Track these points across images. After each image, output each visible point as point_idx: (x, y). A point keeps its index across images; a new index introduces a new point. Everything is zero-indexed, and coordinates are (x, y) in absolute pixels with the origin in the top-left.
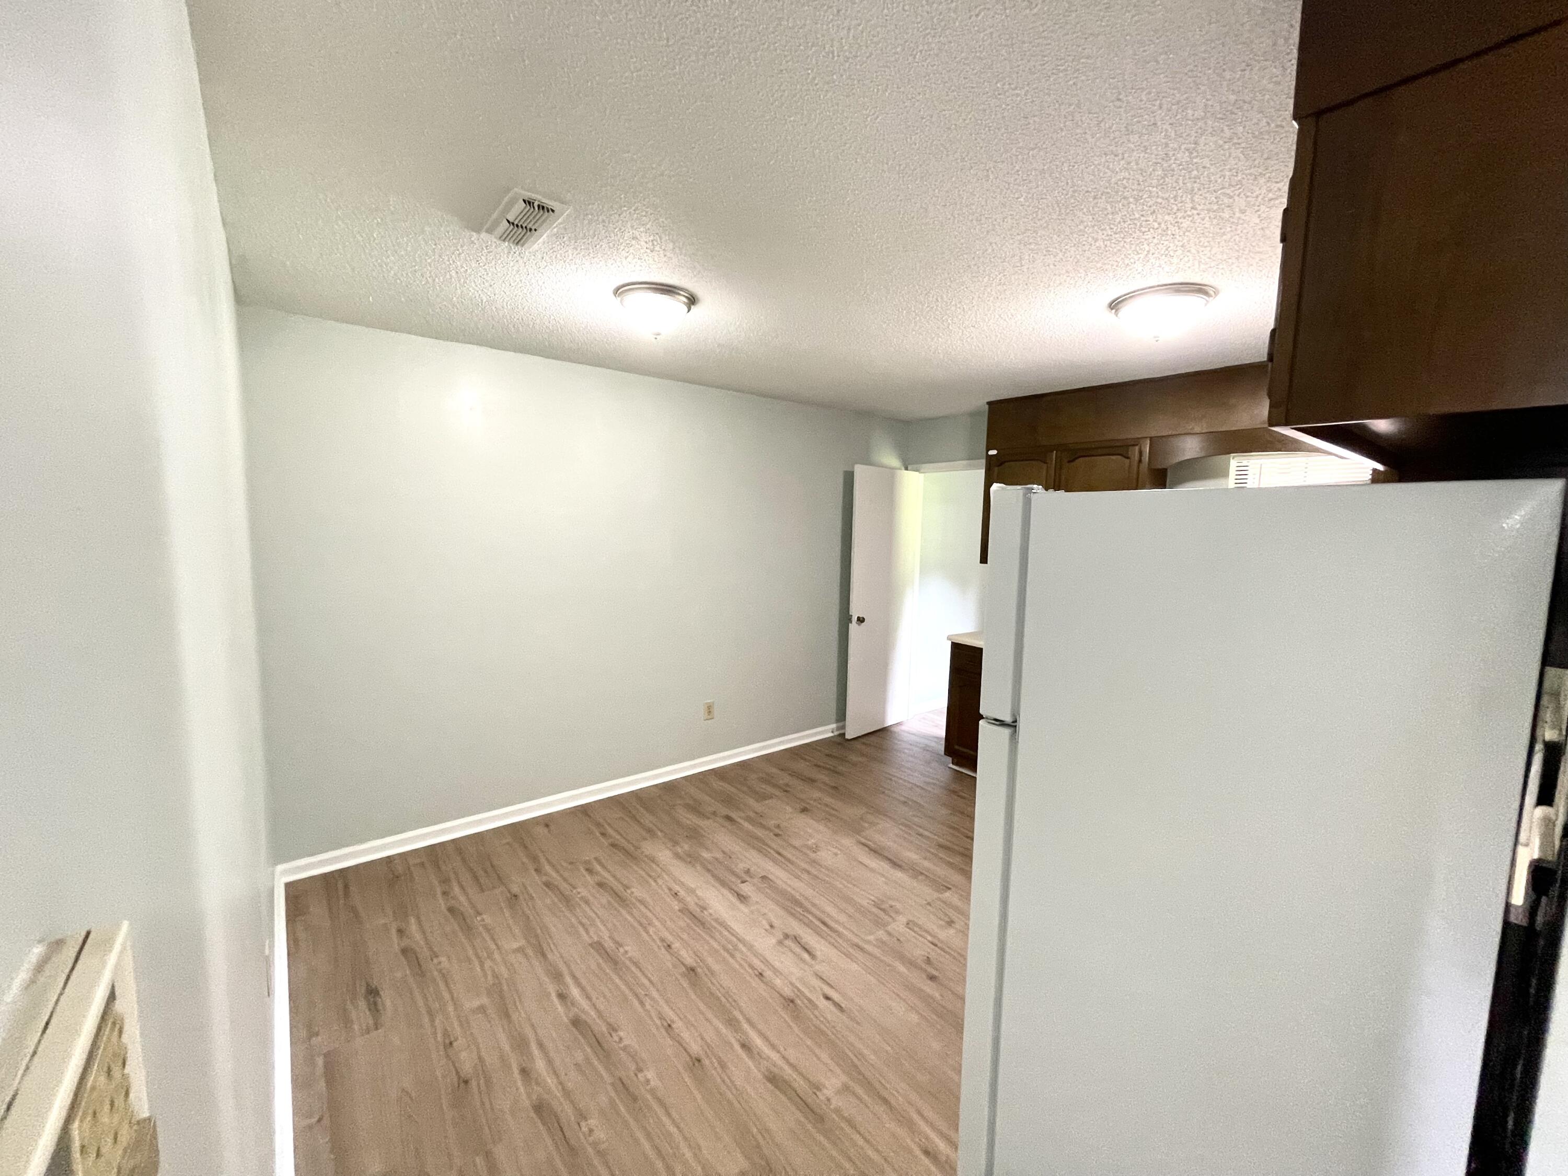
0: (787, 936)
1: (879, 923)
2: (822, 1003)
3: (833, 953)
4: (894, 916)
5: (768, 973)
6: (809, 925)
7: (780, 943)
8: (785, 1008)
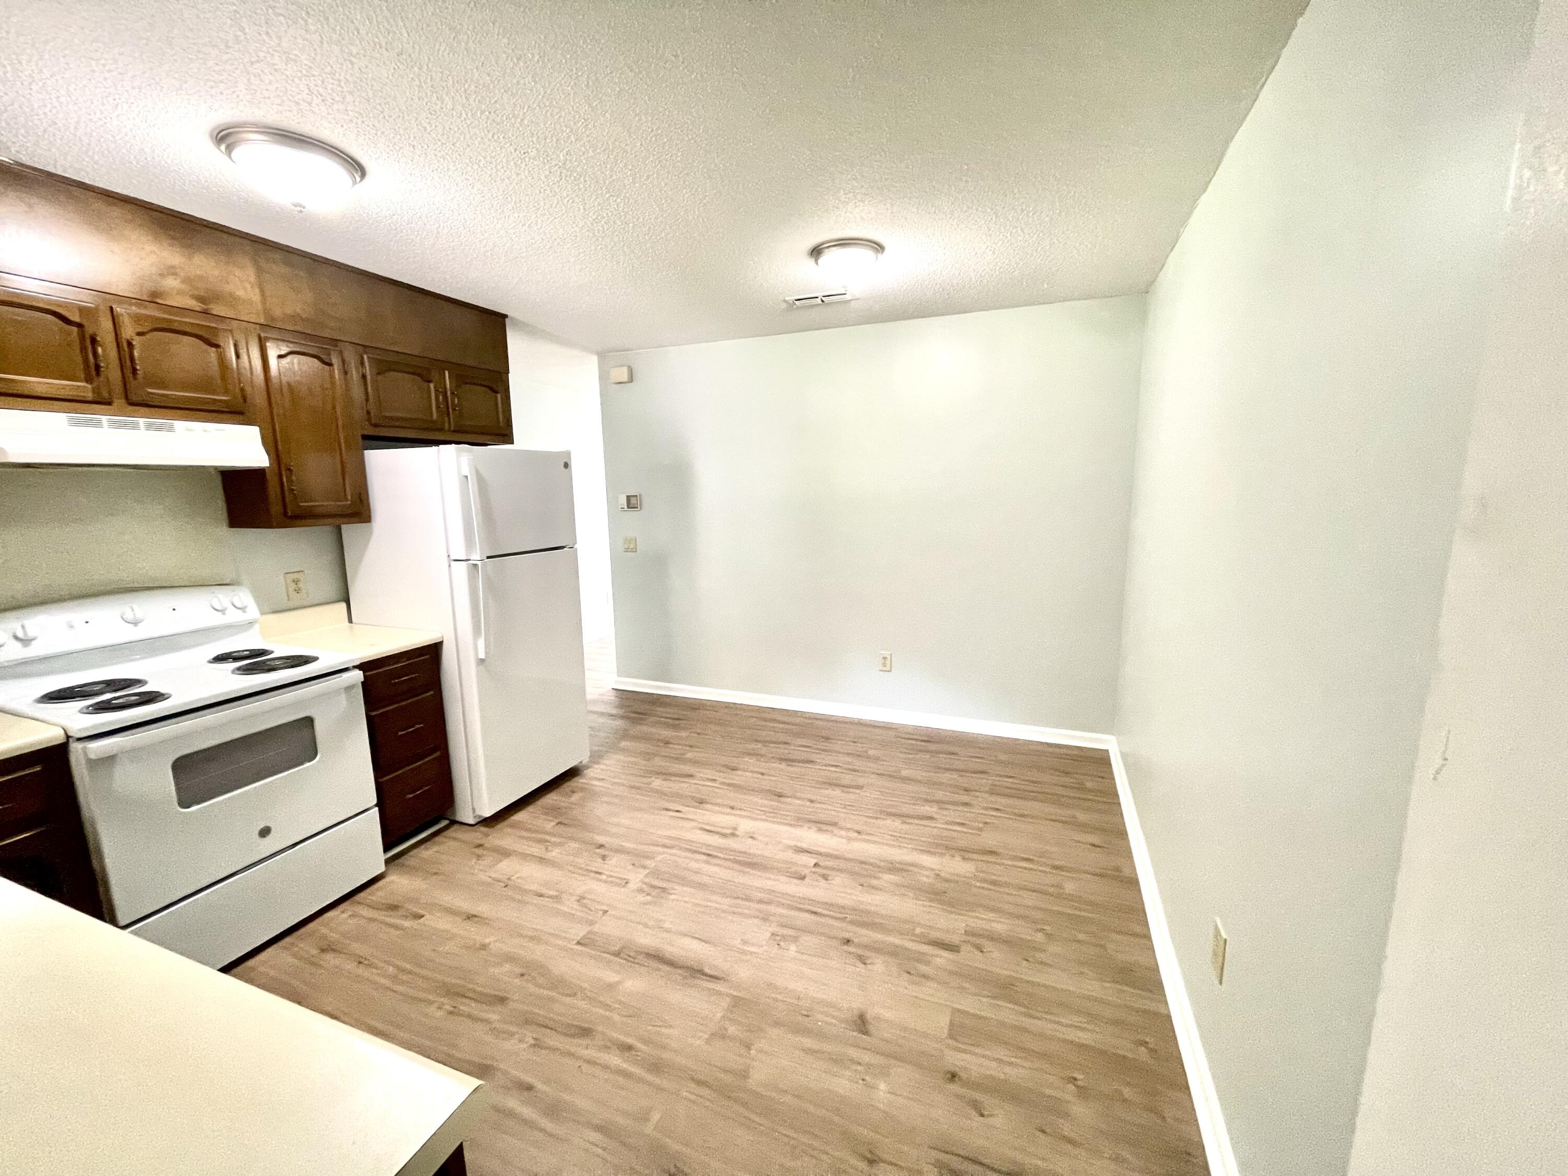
0: (733, 835)
1: (656, 873)
2: (680, 808)
3: (688, 836)
4: (644, 886)
5: (729, 810)
6: (719, 849)
7: (735, 829)
8: (702, 799)
